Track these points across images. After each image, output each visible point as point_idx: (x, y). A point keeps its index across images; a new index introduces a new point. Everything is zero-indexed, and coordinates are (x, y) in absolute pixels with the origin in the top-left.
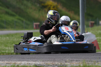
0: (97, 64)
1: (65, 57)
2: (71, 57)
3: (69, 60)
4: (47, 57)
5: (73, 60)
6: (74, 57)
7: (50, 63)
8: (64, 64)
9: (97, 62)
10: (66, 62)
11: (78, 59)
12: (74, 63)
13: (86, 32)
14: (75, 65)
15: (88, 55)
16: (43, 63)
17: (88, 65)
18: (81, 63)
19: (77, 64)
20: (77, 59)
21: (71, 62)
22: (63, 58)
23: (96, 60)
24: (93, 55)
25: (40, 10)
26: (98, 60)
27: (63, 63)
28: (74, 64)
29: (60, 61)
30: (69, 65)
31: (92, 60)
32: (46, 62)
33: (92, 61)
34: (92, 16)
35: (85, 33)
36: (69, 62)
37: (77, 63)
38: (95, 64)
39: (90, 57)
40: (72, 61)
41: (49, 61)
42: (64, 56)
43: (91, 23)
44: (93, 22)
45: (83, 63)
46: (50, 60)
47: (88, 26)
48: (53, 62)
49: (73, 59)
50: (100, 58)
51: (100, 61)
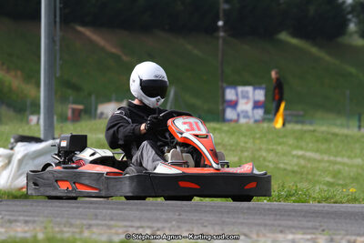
0: (86, 234)
2: (11, 209)
3: (2, 218)
5: (16, 221)
6: (18, 211)
9: (87, 228)
11: (30, 216)
12: (19, 229)
13: (56, 136)
14: (20, 235)
15: (60, 205)
17: (59, 236)
18: (38, 229)
19: (25, 232)
20: (27, 216)
21: (8, 224)
23: (85, 222)
26: (91, 222)
28: (16, 231)
31: (73, 221)
33: (71, 225)
34: (76, 88)
35: (54, 139)
36: (2, 227)
37: (26, 228)
38: (81, 232)
39: (67, 213)
40: (10, 222)
43: (74, 110)
44: (81, 107)
45: (45, 228)
47: (63, 119)
49: (15, 218)
50: (96, 217)
51: (98, 225)
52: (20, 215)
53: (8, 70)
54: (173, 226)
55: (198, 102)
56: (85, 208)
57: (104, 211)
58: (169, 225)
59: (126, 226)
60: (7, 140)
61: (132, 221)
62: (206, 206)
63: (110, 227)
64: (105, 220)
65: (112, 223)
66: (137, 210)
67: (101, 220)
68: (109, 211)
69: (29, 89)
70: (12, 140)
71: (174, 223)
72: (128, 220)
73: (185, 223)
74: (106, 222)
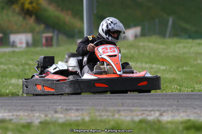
0: (117, 116)
1: (54, 103)
2: (67, 102)
3: (61, 108)
4: (18, 103)
5: (70, 109)
6: (72, 103)
7: (24, 116)
8: (52, 116)
9: (117, 113)
10: (56, 112)
12: (73, 115)
15: (99, 97)
16: (8, 116)
17: (99, 118)
18: (85, 114)
19: (77, 116)
20: (78, 106)
21: (66, 112)
22: (50, 104)
23: (115, 108)
24: (111, 99)
25: (3, 8)
26: (119, 108)
27: (51, 114)
28: (71, 116)
29: (43, 111)
30: (61, 118)
31: (108, 108)
32: (16, 113)
33: (107, 111)
36: (62, 113)
37: (78, 114)
38: (113, 115)
39: (104, 103)
40: (67, 110)
41: (22, 111)
42: (53, 101)
45: (90, 113)
46: (24, 108)
48: (29, 112)
49: (70, 107)
50: (123, 105)
51: (124, 110)
52: (73, 106)
53: (62, 10)
54: (174, 109)
55: (188, 26)
56: (115, 99)
57: (128, 101)
58: (172, 108)
59: (143, 110)
60: (63, 57)
61: (146, 107)
62: (195, 95)
63: (132, 111)
64: (129, 107)
65: (133, 108)
66: (150, 99)
67: (127, 107)
68: (131, 101)
69: (76, 22)
70: (66, 56)
71: (174, 107)
72: (144, 106)
73: (182, 106)
74: (130, 108)
